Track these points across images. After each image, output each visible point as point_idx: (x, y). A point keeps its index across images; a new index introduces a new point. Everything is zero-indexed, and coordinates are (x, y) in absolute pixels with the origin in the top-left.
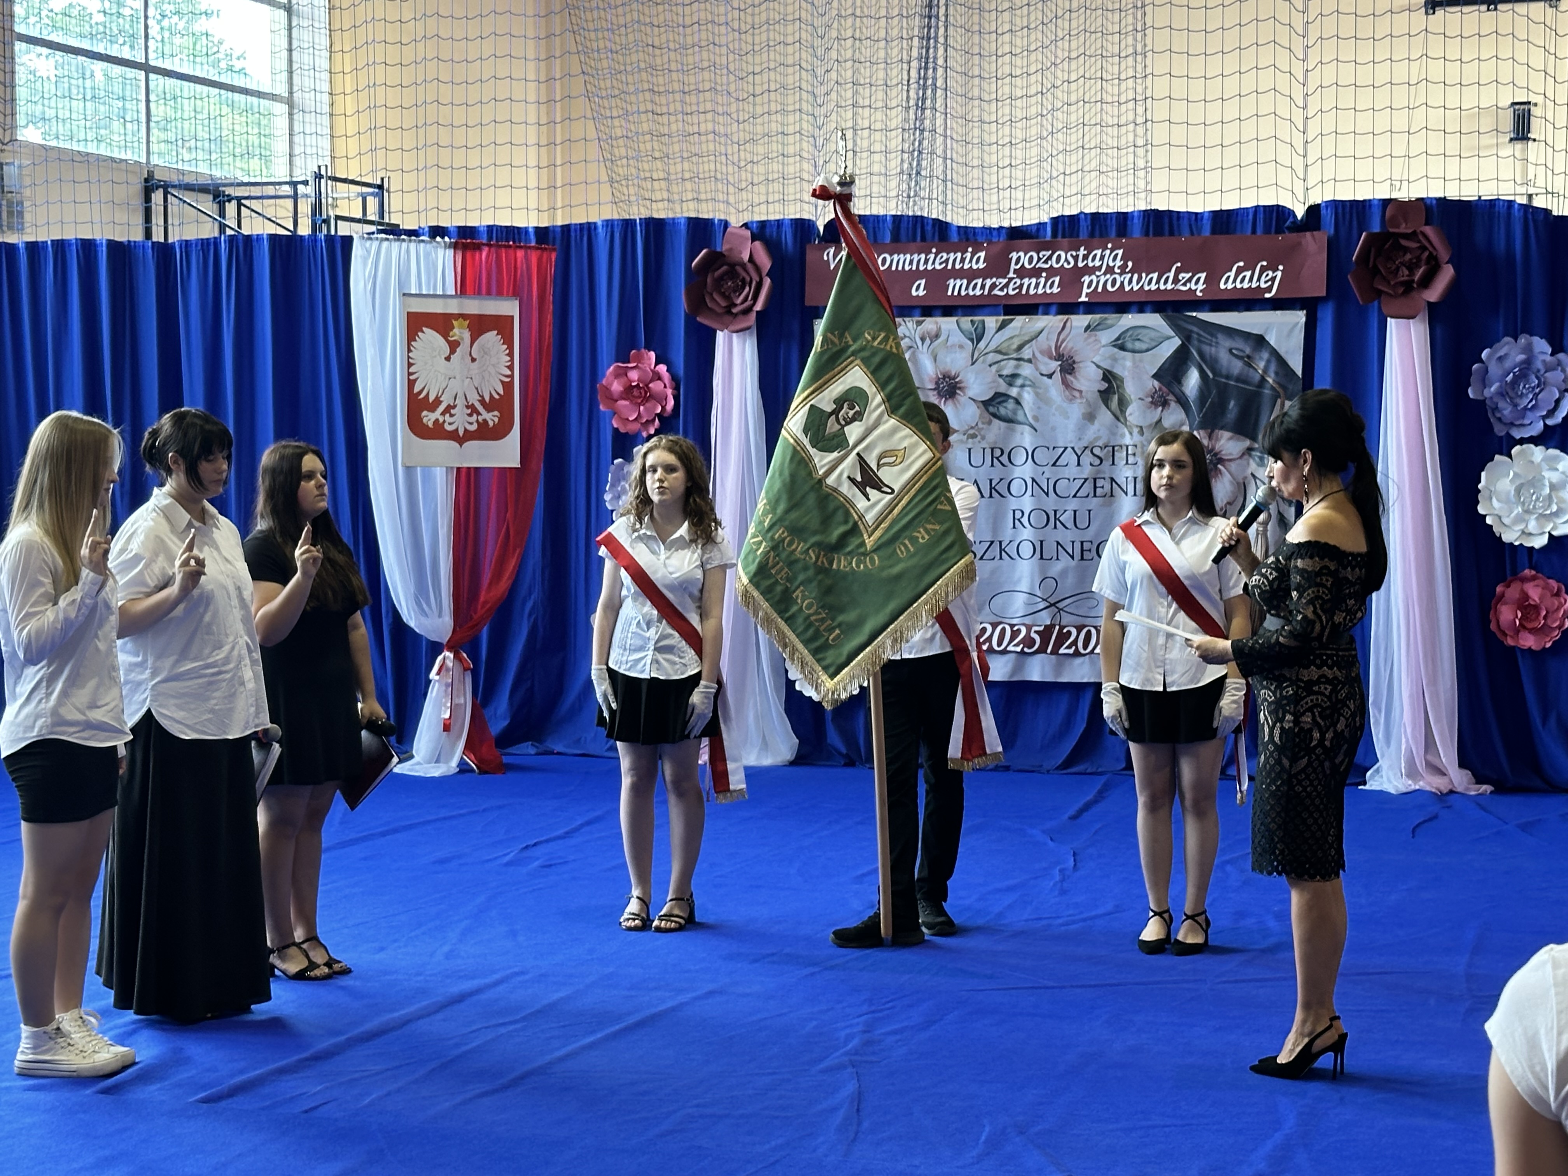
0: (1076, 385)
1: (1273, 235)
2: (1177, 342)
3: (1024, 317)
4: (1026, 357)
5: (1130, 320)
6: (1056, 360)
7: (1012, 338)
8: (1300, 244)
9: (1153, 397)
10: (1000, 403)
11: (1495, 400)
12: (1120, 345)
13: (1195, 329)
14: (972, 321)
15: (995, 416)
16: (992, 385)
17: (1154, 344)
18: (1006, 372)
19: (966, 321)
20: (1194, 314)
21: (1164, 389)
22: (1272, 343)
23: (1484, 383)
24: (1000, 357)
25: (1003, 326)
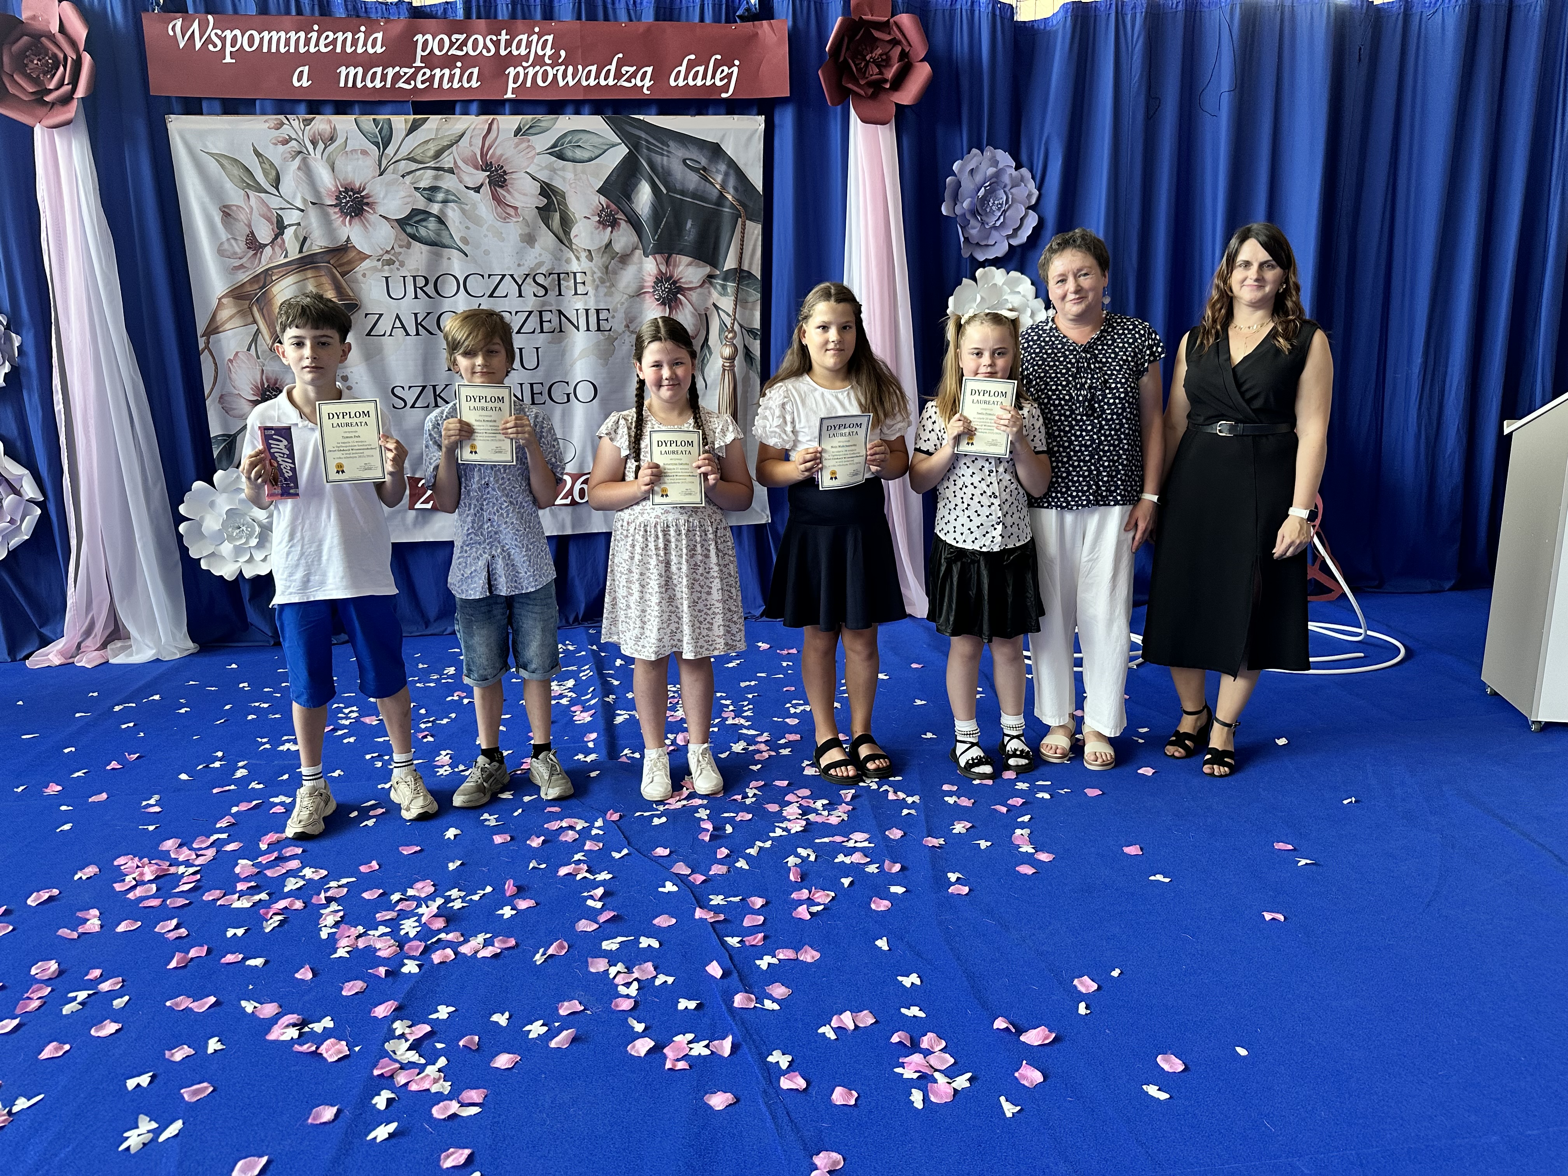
0: (509, 200)
1: (723, 25)
2: (622, 151)
3: (440, 116)
4: (447, 166)
5: (566, 123)
6: (483, 170)
7: (427, 142)
8: (756, 33)
9: (600, 216)
10: (417, 222)
11: (968, 217)
12: (558, 152)
13: (643, 135)
14: (374, 120)
15: (413, 237)
16: (409, 199)
17: (598, 152)
18: (422, 185)
19: (367, 121)
20: (641, 117)
21: (613, 206)
22: (729, 154)
23: (956, 199)
24: (415, 166)
25: (414, 128)
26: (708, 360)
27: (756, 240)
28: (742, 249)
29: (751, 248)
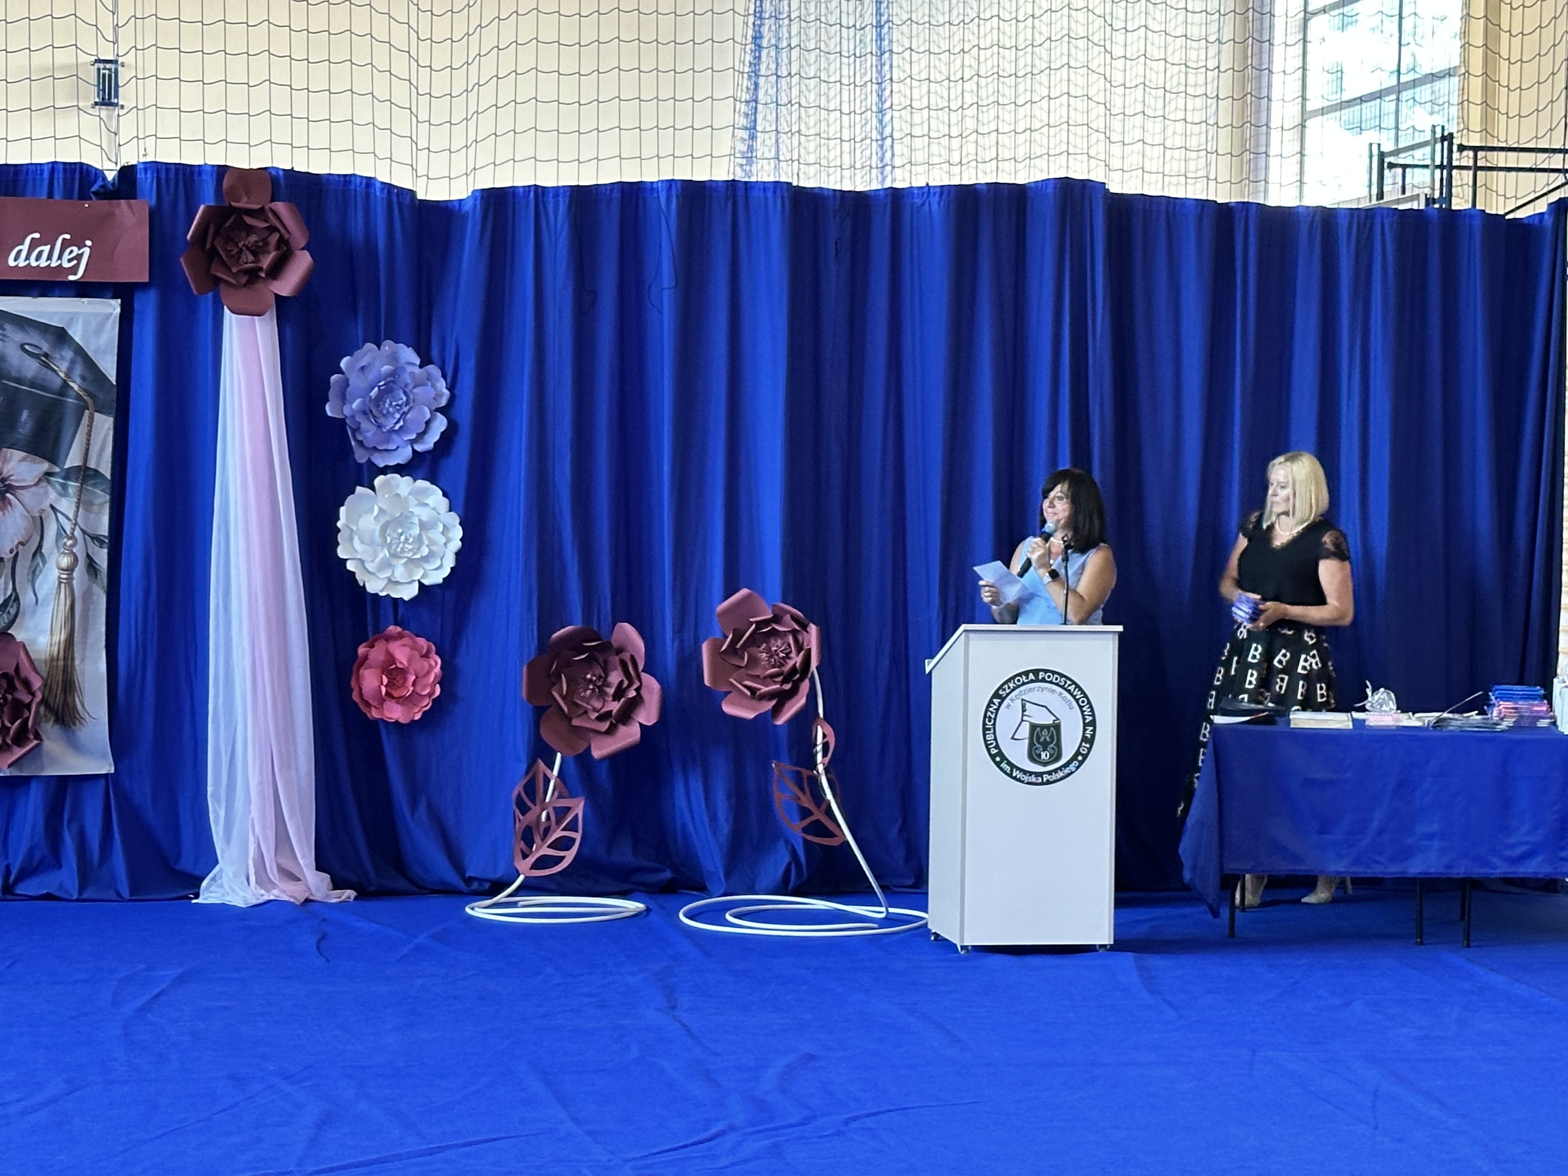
1: (75, 202)
8: (112, 214)
11: (358, 419)
22: (77, 339)
23: (343, 398)
26: (41, 572)
27: (106, 435)
28: (88, 444)
29: (99, 443)
